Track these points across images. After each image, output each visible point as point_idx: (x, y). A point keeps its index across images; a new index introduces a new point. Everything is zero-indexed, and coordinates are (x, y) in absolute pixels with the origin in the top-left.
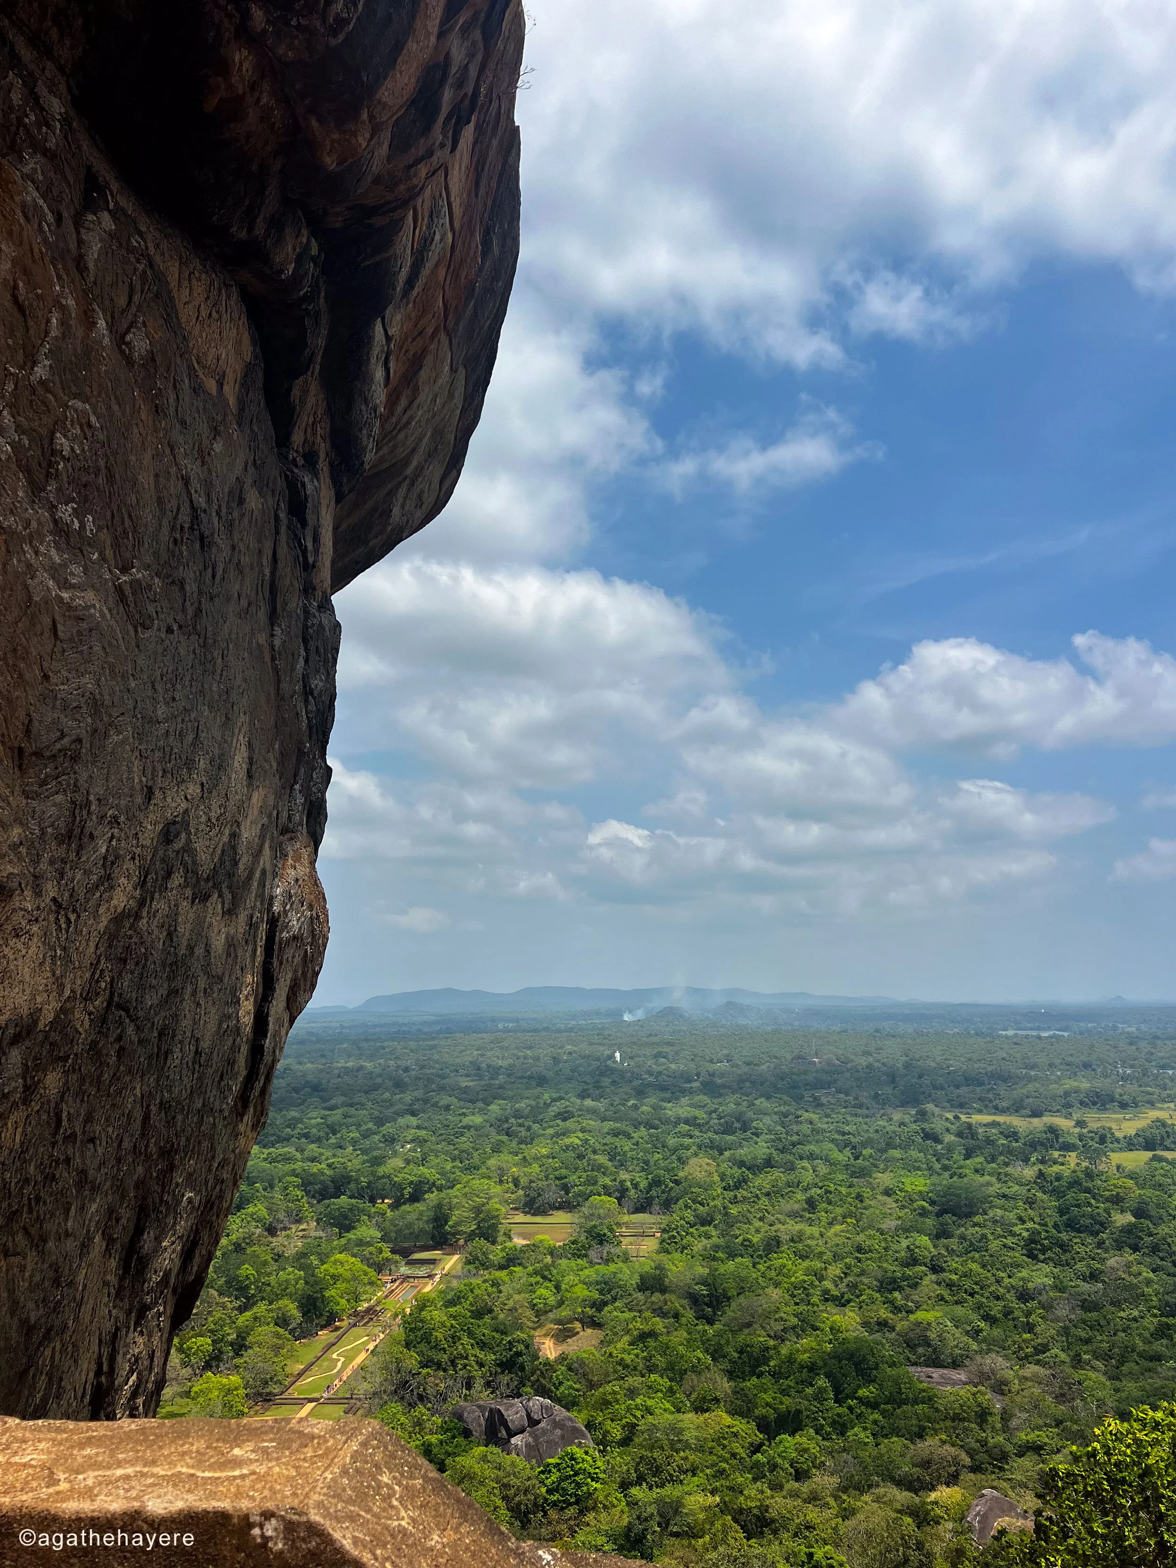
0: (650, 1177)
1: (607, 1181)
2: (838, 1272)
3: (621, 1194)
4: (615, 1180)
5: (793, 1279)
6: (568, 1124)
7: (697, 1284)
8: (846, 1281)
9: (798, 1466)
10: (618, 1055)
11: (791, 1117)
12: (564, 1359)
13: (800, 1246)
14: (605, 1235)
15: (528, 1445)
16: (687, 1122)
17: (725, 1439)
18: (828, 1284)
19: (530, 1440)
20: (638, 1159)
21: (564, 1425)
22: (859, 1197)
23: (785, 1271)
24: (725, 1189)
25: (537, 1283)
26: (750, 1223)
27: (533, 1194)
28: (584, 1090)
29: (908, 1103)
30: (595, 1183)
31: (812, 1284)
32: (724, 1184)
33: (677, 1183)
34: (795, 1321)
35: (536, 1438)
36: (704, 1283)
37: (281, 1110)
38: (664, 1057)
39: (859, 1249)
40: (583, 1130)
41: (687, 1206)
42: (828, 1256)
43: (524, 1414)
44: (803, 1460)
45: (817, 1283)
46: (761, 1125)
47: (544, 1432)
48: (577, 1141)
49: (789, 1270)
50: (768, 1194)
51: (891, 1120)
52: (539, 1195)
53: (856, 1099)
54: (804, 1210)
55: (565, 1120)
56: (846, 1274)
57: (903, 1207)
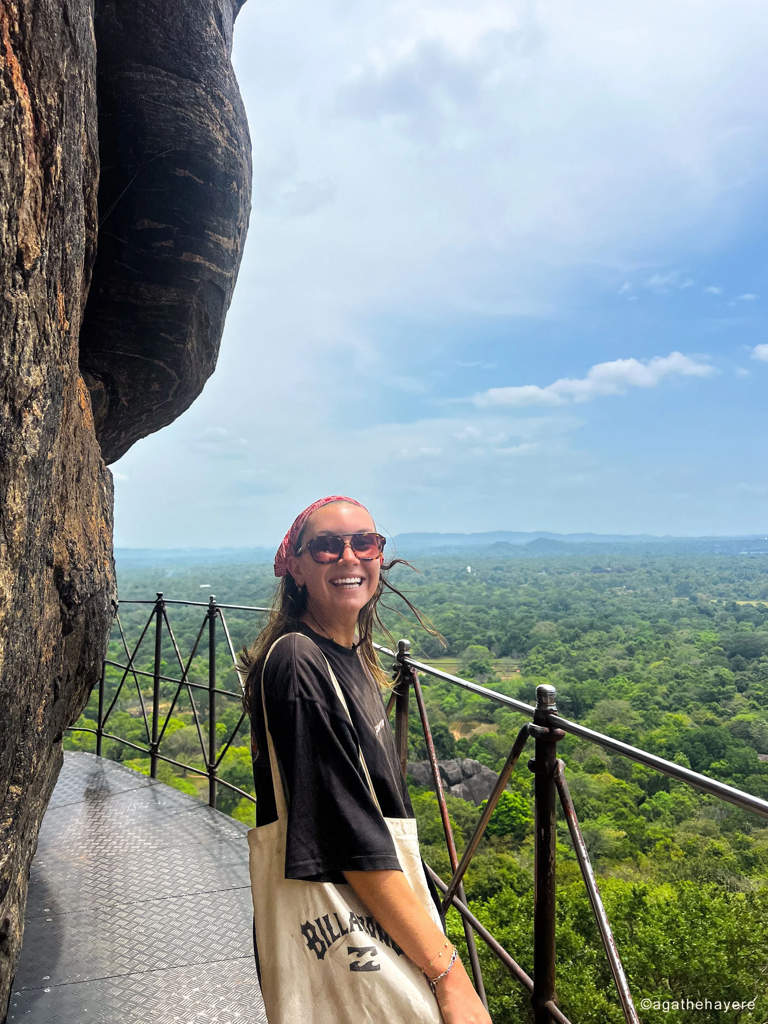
0: (509, 634)
1: (478, 636)
2: (665, 690)
3: (490, 644)
4: (484, 636)
5: (631, 694)
6: (444, 605)
7: (562, 695)
8: (672, 696)
9: (676, 813)
10: (469, 569)
11: (598, 602)
12: (476, 739)
13: (632, 674)
14: (484, 667)
15: (464, 792)
16: (525, 604)
17: (617, 792)
18: (659, 699)
19: (466, 788)
20: (497, 624)
21: (490, 779)
22: (667, 645)
23: (623, 689)
24: (563, 642)
25: (444, 694)
26: (589, 661)
27: (428, 645)
28: (450, 588)
29: (681, 594)
30: (470, 638)
31: (647, 698)
32: (563, 639)
33: (528, 637)
34: (641, 720)
35: (470, 787)
36: (568, 694)
37: (255, 600)
38: (501, 570)
39: (677, 676)
40: (455, 609)
41: (539, 652)
42: (655, 680)
43: (459, 769)
44: (679, 809)
45: (650, 697)
46: (578, 607)
47: (476, 783)
48: (452, 615)
49: (627, 689)
50: (596, 645)
51: (671, 603)
52: (432, 645)
53: (642, 591)
54: (625, 654)
55: (441, 603)
56: (671, 692)
57: (702, 652)
